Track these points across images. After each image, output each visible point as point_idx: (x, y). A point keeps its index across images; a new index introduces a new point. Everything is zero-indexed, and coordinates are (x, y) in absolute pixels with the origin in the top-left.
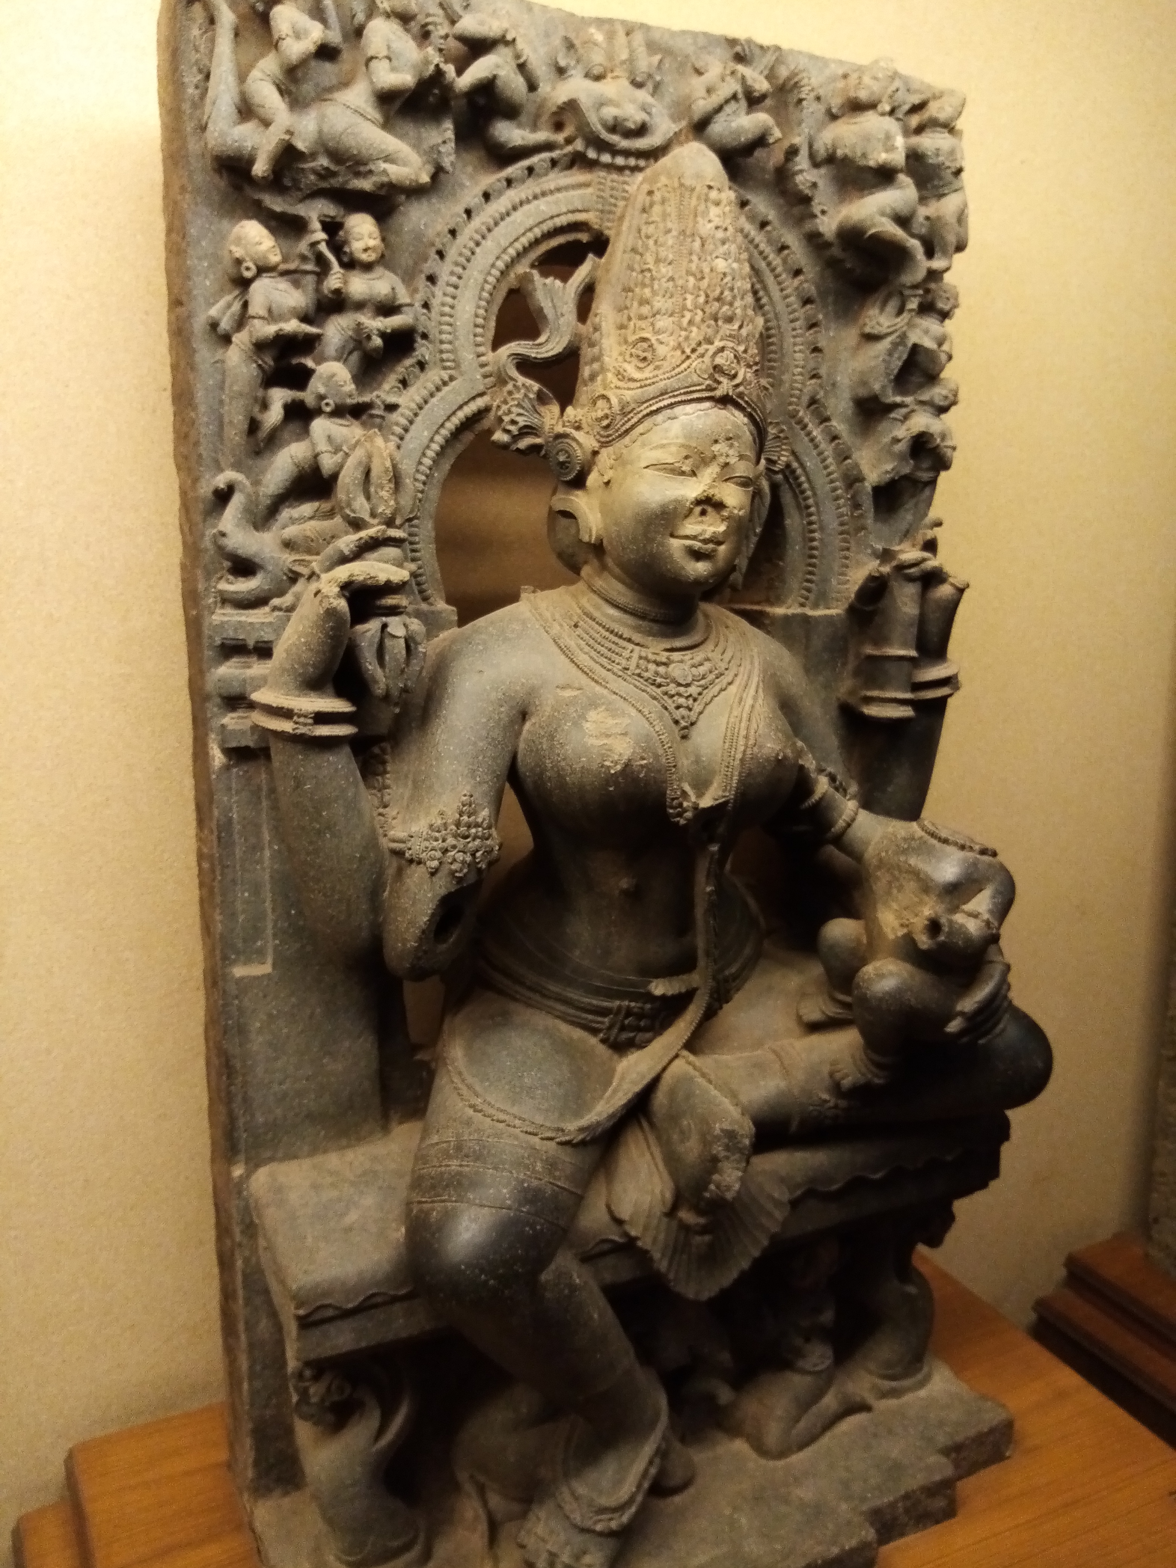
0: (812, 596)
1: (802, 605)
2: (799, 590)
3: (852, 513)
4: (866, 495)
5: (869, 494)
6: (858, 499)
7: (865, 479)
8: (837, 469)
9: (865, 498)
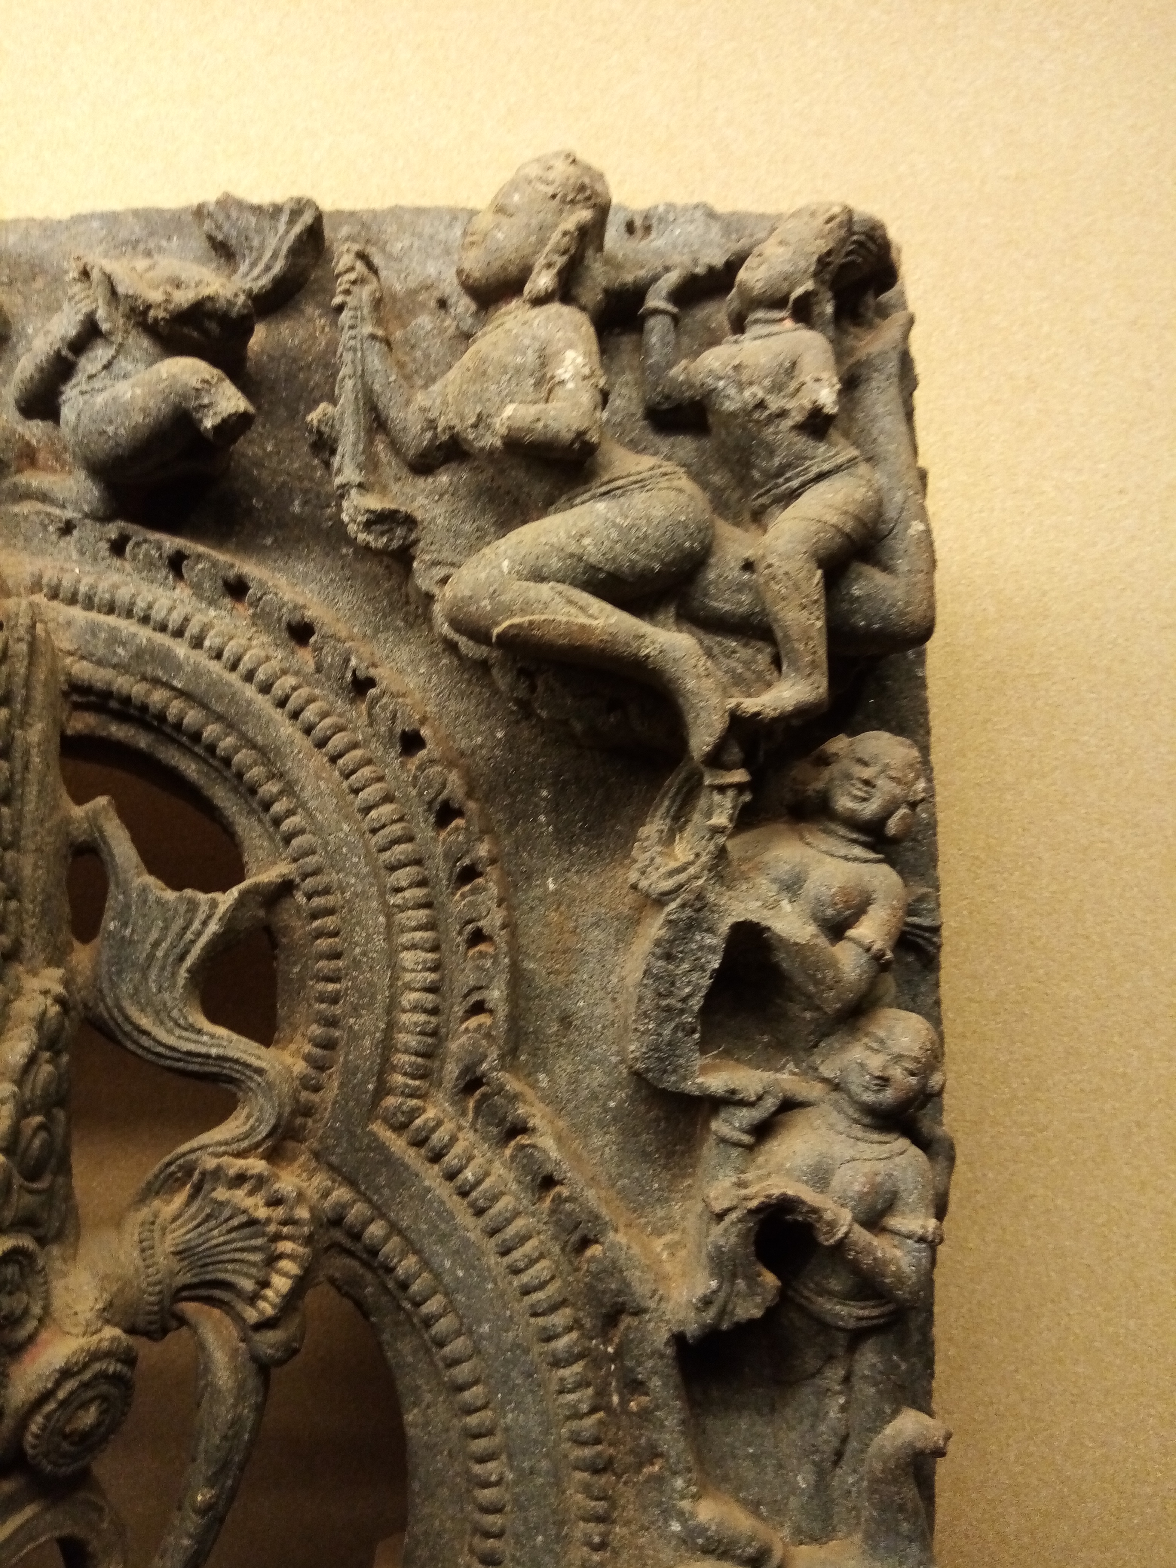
3: (624, 1402)
4: (651, 1356)
5: (662, 1356)
6: (630, 1364)
7: (645, 1311)
8: (565, 1267)
9: (650, 1364)
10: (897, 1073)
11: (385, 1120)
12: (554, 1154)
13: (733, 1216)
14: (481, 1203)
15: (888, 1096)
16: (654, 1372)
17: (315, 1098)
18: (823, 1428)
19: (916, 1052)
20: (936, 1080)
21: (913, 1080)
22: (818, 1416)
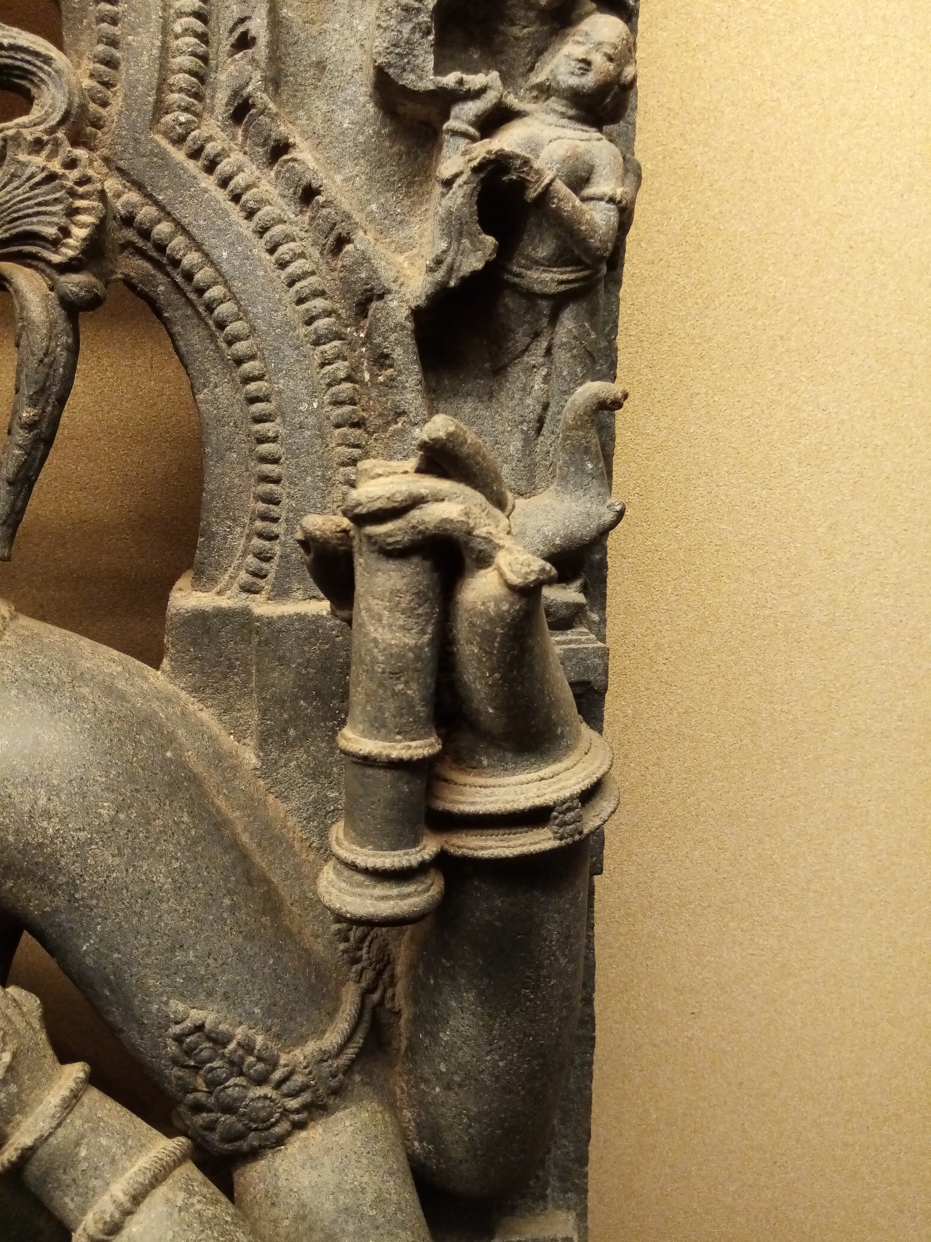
0: (272, 568)
1: (248, 589)
2: (244, 554)
3: (374, 376)
4: (393, 330)
5: (404, 328)
6: (378, 340)
7: (389, 292)
8: (324, 268)
9: (392, 337)
10: (598, 59)
11: (165, 134)
12: (312, 164)
13: (460, 181)
14: (251, 204)
15: (589, 80)
16: (398, 342)
17: (103, 112)
18: (529, 401)
19: (616, 41)
20: (629, 72)
21: (611, 66)
22: (526, 390)
